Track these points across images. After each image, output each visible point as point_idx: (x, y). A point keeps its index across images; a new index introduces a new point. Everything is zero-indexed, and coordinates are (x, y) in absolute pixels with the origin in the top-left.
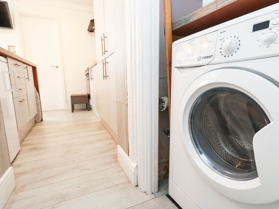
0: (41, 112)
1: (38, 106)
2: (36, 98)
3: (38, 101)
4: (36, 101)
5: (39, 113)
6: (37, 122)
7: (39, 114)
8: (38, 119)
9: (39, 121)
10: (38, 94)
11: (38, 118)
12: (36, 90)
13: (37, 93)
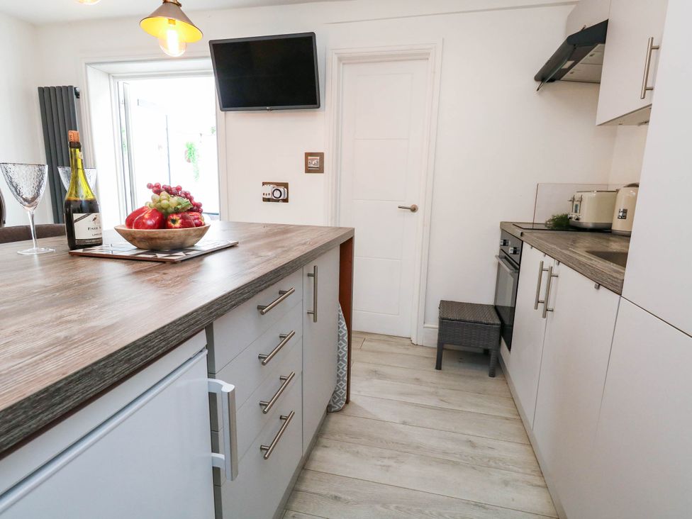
0: (345, 384)
1: (341, 365)
2: (339, 340)
3: (342, 348)
4: (339, 348)
5: (341, 385)
6: (333, 410)
7: (340, 389)
8: (338, 401)
9: (338, 408)
10: (345, 328)
11: (338, 398)
12: (341, 313)
13: (344, 323)
